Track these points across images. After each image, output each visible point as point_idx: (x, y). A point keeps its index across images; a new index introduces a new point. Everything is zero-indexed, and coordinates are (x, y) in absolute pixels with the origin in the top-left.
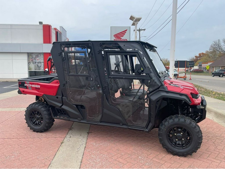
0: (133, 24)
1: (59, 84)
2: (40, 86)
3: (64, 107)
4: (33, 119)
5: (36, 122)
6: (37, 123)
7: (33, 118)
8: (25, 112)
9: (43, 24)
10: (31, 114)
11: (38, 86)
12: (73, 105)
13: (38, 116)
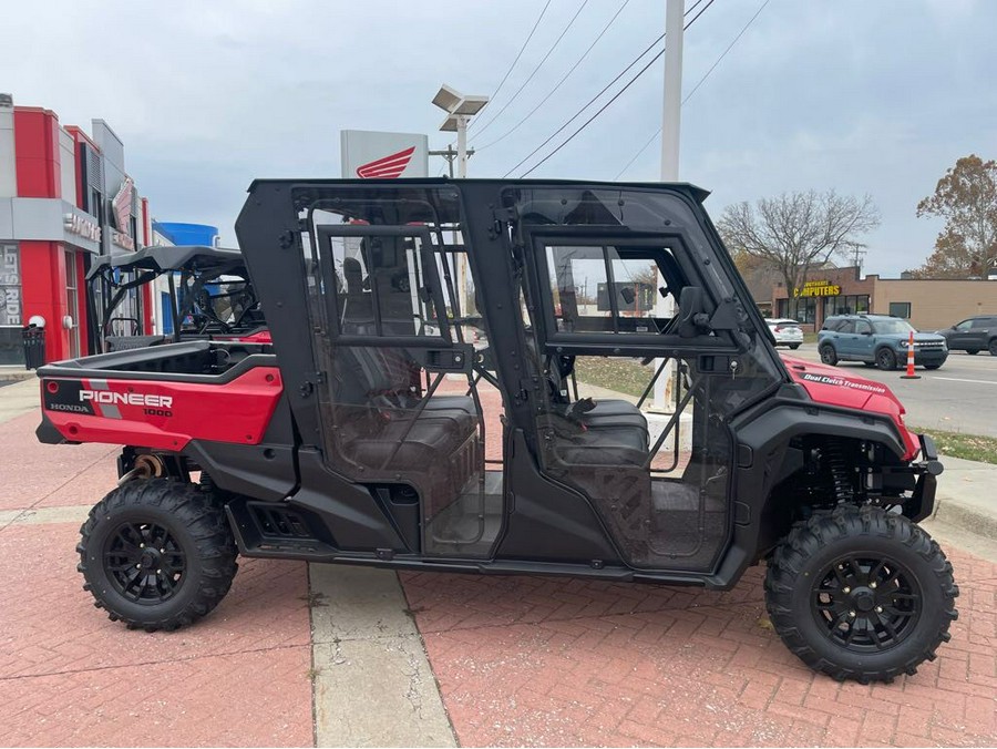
0: (450, 126)
1: (276, 384)
2: (170, 399)
3: (305, 497)
4: (126, 567)
5: (143, 583)
6: (148, 586)
7: (124, 561)
8: (81, 532)
9: (15, 104)
10: (117, 539)
11: (162, 398)
12: (356, 487)
13: (152, 550)
